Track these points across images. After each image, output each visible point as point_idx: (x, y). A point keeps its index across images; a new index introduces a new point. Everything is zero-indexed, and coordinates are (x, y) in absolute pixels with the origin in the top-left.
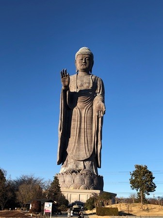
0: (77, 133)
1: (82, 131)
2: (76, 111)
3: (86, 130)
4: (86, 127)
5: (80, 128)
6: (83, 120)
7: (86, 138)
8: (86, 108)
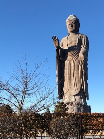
0: (68, 78)
1: (72, 75)
2: (67, 62)
3: (74, 75)
4: (74, 73)
5: (70, 74)
6: (72, 68)
7: (75, 80)
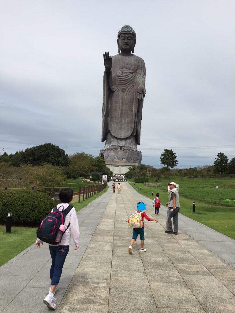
1: (124, 112)
3: (127, 112)
4: (126, 109)
6: (124, 103)
7: (127, 119)
8: (127, 90)
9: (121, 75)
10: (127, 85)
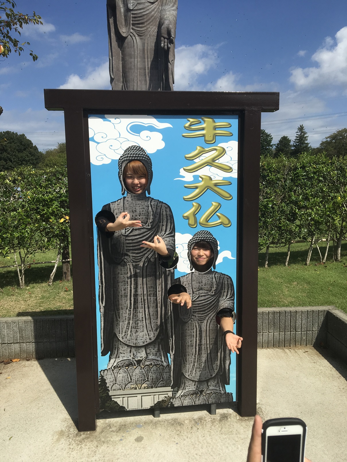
8: (147, 33)
9: (136, 8)
10: (145, 24)
